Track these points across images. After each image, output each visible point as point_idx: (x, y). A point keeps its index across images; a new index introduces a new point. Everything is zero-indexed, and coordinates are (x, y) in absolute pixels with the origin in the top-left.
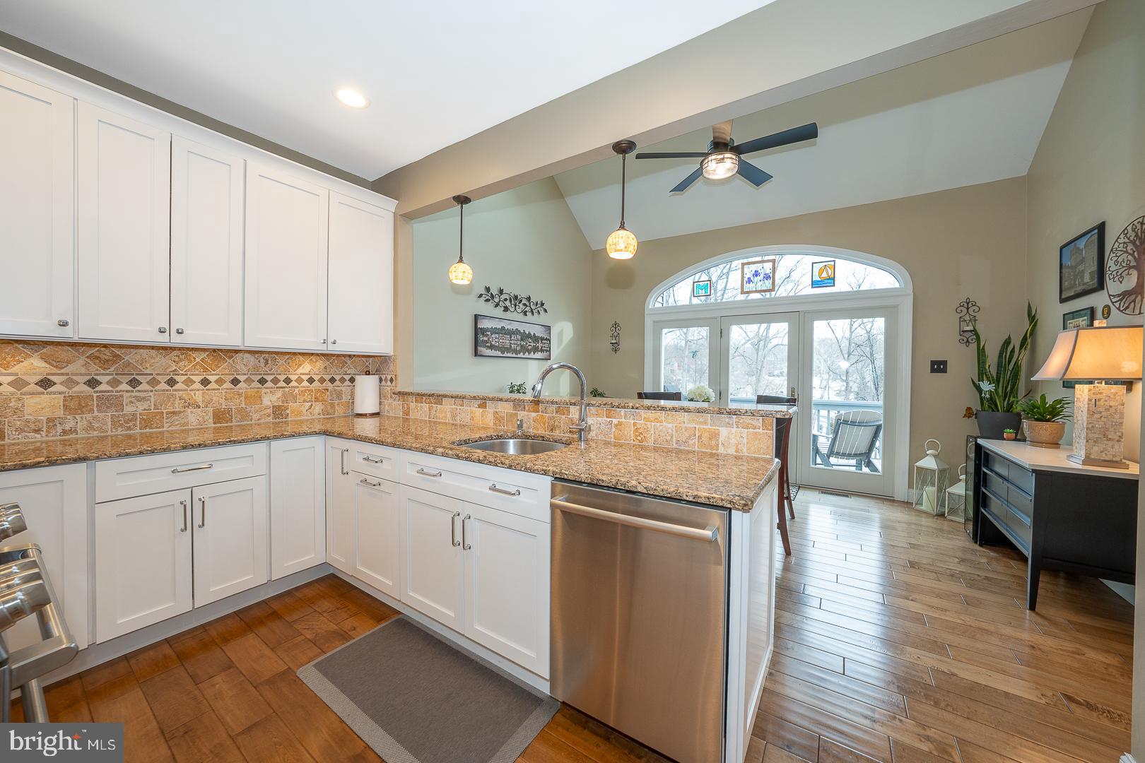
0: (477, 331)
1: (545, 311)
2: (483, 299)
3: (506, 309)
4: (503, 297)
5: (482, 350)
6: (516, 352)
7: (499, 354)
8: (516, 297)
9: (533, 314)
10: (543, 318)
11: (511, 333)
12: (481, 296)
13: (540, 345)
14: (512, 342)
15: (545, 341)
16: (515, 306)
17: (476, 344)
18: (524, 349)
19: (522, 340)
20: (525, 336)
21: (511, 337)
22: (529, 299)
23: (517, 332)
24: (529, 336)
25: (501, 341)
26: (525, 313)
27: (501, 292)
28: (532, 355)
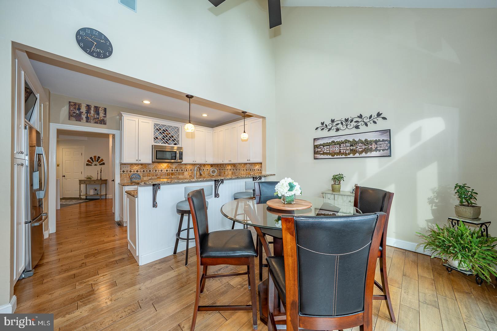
0: (316, 147)
1: (384, 118)
2: (319, 129)
3: (338, 130)
4: (334, 124)
5: (318, 156)
6: (346, 154)
7: (330, 157)
8: (347, 120)
9: (366, 125)
10: (381, 125)
11: (339, 143)
12: (317, 129)
13: (374, 146)
14: (342, 149)
15: (382, 143)
16: (347, 125)
17: (315, 153)
18: (354, 152)
19: (351, 145)
20: (354, 143)
21: (340, 146)
22: (361, 116)
23: (346, 141)
24: (360, 141)
25: (331, 149)
26: (357, 127)
27: (333, 121)
28: (364, 154)
